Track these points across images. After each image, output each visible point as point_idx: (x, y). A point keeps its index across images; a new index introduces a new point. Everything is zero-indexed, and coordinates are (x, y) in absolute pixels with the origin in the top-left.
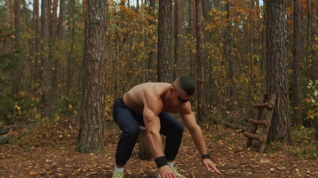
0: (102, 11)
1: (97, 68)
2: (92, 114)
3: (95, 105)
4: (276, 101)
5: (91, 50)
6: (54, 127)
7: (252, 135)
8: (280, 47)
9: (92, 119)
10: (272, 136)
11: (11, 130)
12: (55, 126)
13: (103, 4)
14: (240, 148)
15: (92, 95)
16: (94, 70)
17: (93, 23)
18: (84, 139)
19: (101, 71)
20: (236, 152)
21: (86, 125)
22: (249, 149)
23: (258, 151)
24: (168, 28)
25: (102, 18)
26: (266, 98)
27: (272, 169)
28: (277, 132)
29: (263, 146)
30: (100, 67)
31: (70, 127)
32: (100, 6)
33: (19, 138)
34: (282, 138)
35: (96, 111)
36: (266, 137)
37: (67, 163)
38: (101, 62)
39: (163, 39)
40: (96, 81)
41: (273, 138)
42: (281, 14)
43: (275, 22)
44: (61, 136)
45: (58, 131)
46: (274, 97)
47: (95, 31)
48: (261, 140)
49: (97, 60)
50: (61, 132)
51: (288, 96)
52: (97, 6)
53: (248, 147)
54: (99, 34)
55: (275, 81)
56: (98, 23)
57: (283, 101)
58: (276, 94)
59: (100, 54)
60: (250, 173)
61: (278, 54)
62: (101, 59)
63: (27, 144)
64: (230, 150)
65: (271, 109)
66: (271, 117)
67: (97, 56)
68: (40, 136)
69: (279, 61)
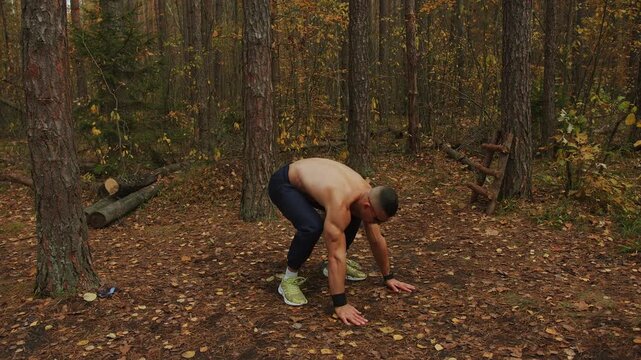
0: (264, 24)
1: (260, 107)
2: (258, 170)
3: (261, 157)
4: (514, 142)
5: (251, 81)
6: (212, 175)
7: (478, 187)
8: (521, 64)
9: (258, 177)
10: (506, 189)
11: (160, 176)
12: (214, 173)
13: (264, 15)
14: (462, 205)
15: (256, 144)
16: (256, 109)
17: (252, 43)
18: (248, 203)
19: (267, 111)
20: (455, 213)
21: (250, 185)
22: (474, 207)
23: (485, 211)
24: (364, 28)
25: (265, 35)
26: (500, 137)
27: (499, 250)
28: (513, 184)
29: (493, 206)
30: (264, 105)
31: (233, 173)
32: (261, 18)
33: (170, 189)
34: (519, 193)
35: (263, 165)
36: (496, 193)
37: (229, 239)
38: (265, 99)
39: (356, 45)
40: (261, 125)
41: (508, 192)
42: (524, 15)
43: (514, 27)
44: (222, 188)
45: (218, 181)
46: (510, 136)
47: (255, 54)
48: (490, 197)
49: (260, 96)
50: (222, 182)
51: (530, 134)
52: (257, 19)
53: (472, 203)
54: (261, 58)
55: (512, 113)
56: (259, 43)
57: (522, 142)
58: (514, 132)
59: (264, 86)
60: (468, 258)
61: (518, 73)
62: (266, 94)
63: (179, 198)
64: (447, 207)
65: (505, 154)
66: (505, 165)
67: (260, 90)
68: (196, 187)
69: (520, 84)
